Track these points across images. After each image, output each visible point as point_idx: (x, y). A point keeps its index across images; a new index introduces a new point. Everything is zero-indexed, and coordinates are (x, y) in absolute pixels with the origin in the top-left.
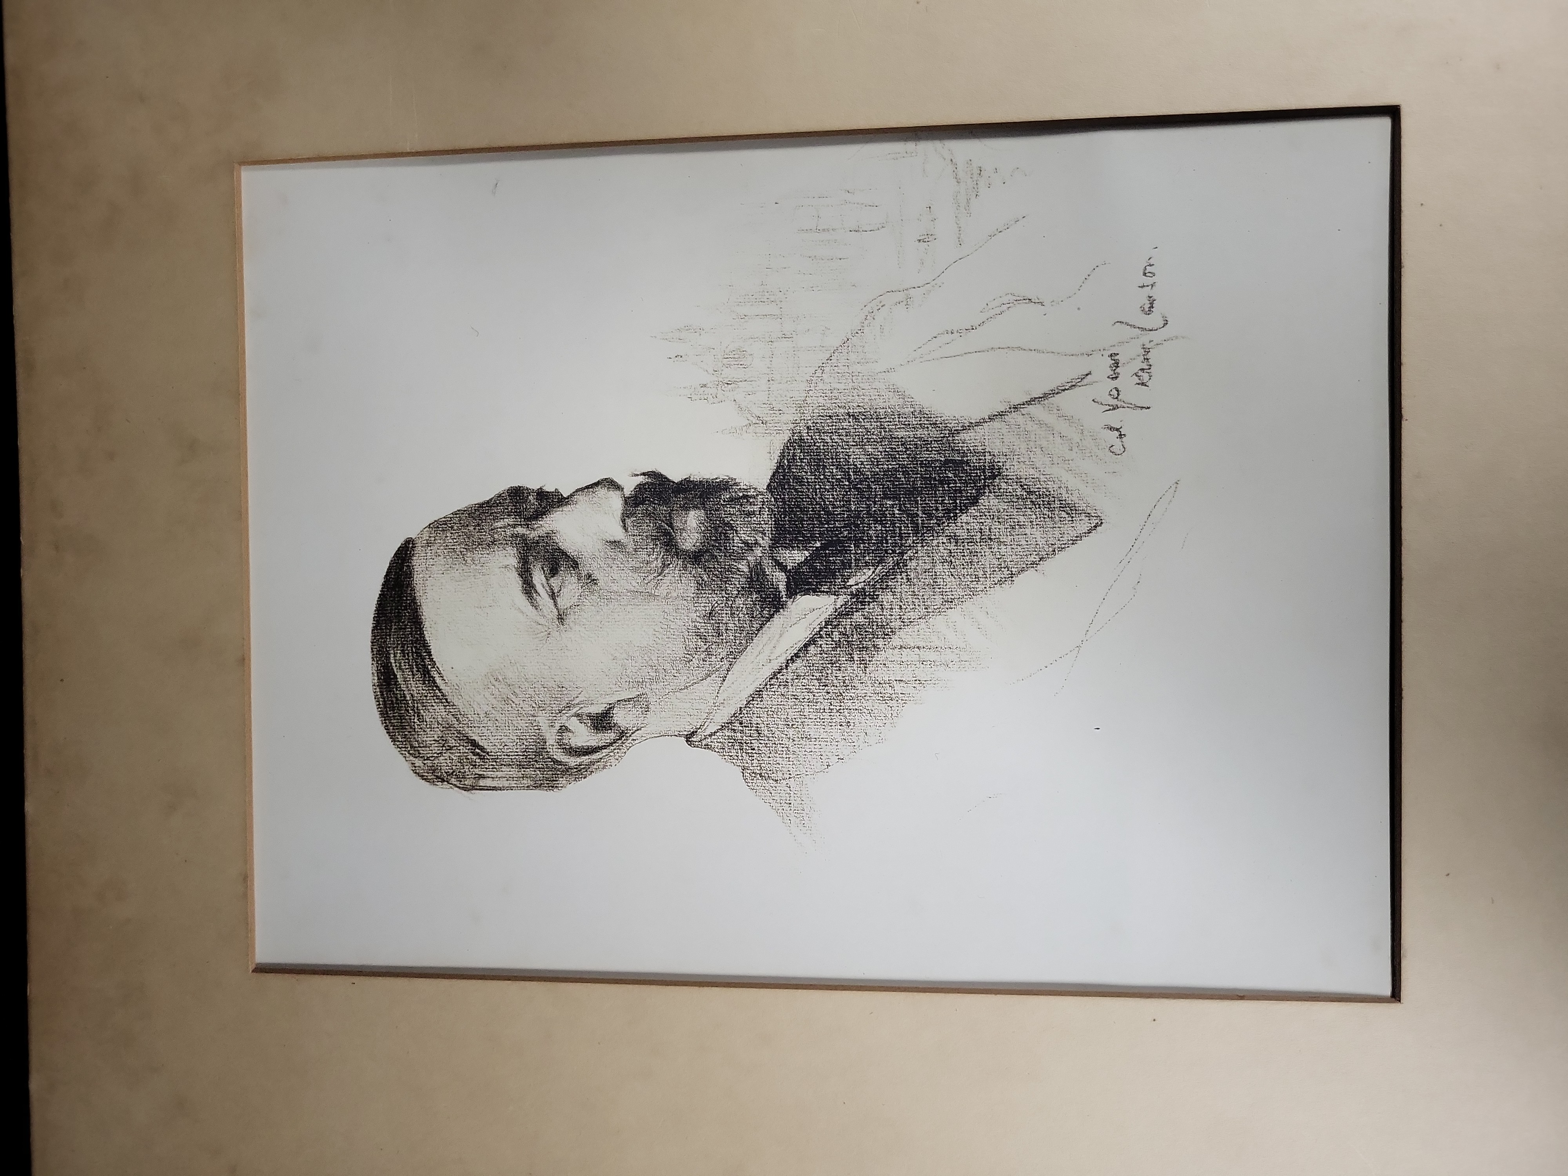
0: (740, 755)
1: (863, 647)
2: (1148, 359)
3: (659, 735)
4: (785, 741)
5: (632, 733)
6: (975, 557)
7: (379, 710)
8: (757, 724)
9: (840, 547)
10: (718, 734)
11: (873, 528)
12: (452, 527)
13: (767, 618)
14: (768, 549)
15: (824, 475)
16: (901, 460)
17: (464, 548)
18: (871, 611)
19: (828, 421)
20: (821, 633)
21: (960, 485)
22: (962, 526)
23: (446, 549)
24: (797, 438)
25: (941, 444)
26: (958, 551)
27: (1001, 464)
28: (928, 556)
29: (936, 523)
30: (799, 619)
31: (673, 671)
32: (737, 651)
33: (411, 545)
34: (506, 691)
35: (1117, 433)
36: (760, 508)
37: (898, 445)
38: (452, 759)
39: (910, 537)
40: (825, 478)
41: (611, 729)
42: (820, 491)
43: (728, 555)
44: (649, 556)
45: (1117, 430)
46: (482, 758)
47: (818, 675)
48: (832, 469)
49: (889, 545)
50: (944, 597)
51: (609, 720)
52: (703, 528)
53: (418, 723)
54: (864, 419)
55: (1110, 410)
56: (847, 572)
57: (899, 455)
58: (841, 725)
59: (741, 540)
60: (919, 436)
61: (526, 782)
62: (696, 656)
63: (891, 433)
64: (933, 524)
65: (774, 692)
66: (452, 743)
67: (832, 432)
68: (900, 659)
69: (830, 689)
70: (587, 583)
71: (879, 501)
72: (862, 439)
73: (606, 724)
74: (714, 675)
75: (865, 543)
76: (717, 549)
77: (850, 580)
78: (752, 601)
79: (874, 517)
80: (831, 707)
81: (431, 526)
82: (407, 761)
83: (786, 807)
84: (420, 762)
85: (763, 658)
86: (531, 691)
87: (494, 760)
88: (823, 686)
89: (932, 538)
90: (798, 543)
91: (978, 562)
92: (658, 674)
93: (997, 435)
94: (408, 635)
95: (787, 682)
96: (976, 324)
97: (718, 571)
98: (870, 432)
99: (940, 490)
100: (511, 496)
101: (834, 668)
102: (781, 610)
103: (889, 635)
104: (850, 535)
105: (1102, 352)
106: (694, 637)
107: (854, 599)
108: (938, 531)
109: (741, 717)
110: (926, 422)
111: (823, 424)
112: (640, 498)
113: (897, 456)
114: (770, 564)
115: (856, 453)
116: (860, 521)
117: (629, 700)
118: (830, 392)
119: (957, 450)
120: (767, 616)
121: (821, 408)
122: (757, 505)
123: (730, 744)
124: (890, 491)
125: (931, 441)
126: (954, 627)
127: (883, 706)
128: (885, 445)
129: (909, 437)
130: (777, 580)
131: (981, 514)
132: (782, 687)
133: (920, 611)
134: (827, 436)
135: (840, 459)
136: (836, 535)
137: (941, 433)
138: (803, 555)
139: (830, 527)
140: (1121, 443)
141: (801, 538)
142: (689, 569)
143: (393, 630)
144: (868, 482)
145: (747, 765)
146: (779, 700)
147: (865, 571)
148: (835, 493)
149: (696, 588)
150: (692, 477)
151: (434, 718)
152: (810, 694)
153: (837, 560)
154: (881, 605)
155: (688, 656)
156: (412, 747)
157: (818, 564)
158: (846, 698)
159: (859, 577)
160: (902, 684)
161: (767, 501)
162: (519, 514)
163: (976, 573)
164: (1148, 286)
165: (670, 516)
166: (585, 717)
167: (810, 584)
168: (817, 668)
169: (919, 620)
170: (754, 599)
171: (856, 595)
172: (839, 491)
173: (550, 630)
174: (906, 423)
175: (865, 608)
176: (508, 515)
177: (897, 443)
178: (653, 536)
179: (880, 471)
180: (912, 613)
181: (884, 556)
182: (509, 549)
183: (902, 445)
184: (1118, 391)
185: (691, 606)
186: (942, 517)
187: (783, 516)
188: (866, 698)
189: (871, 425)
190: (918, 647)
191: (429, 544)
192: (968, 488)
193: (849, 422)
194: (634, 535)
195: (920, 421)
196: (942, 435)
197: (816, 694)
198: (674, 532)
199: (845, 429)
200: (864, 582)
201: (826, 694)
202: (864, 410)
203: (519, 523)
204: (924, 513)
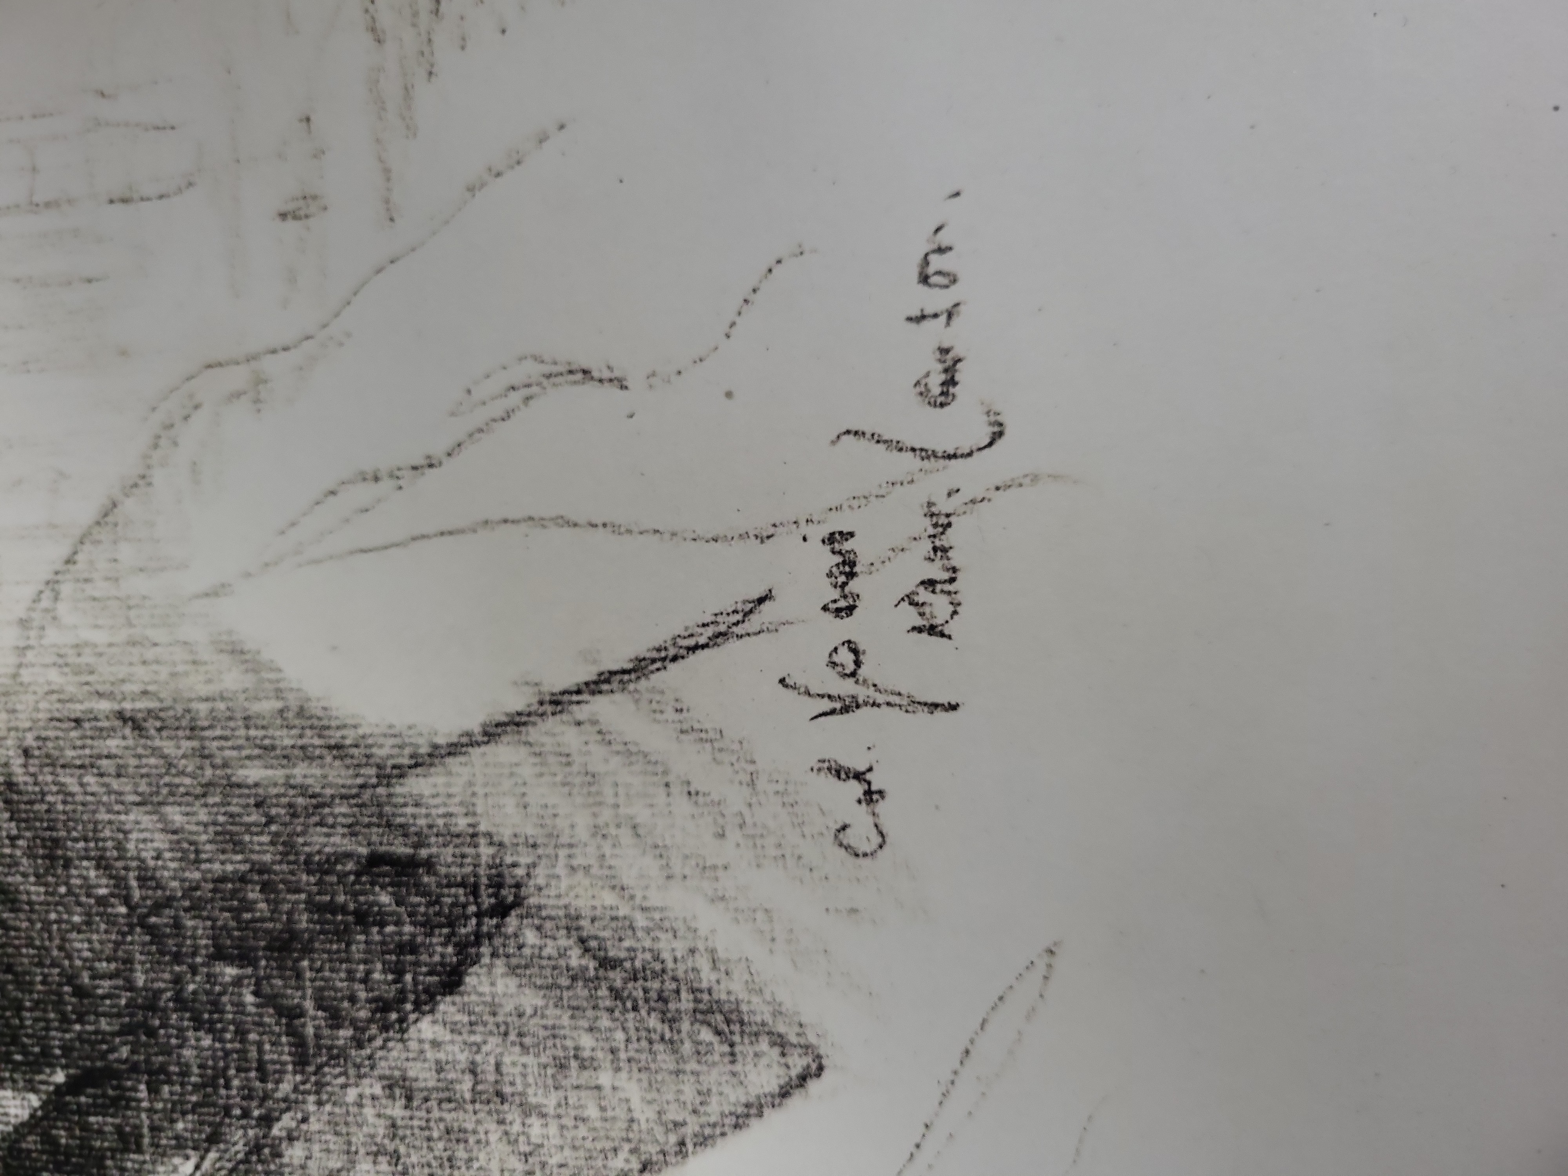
2: (945, 550)
9: (114, 1088)
11: (193, 1042)
15: (67, 884)
16: (257, 848)
19: (73, 733)
21: (411, 929)
22: (422, 1052)
25: (357, 805)
27: (520, 872)
28: (337, 1134)
35: (856, 789)
37: (247, 806)
39: (286, 1072)
40: (69, 892)
42: (59, 930)
45: (858, 776)
49: (234, 1092)
55: (833, 712)
56: (133, 1161)
57: (251, 834)
60: (299, 780)
63: (229, 772)
64: (345, 1039)
67: (82, 766)
71: (203, 965)
72: (157, 785)
75: (172, 1084)
79: (192, 1010)
89: (343, 1079)
90: (13, 1071)
93: (507, 784)
96: (438, 449)
98: (175, 767)
104: (135, 1058)
105: (802, 530)
108: (358, 1061)
110: (315, 742)
111: (61, 743)
113: (247, 838)
115: (143, 826)
118: (74, 652)
119: (401, 826)
121: (54, 696)
124: (230, 936)
125: (333, 797)
128: (215, 804)
129: (275, 785)
131: (473, 1018)
134: (72, 775)
136: (102, 1056)
137: (357, 775)
138: (25, 1103)
139: (85, 1032)
140: (870, 820)
141: (19, 1058)
144: (177, 909)
148: (95, 937)
153: (105, 1124)
157: (62, 1132)
164: (936, 316)
174: (267, 742)
177: (242, 801)
181: (222, 1123)
183: (256, 806)
184: (855, 651)
186: (369, 1020)
189: (178, 748)
192: (434, 941)
193: (124, 738)
195: (301, 736)
196: (359, 781)
199: (115, 756)
202: (158, 705)
204: (319, 1007)
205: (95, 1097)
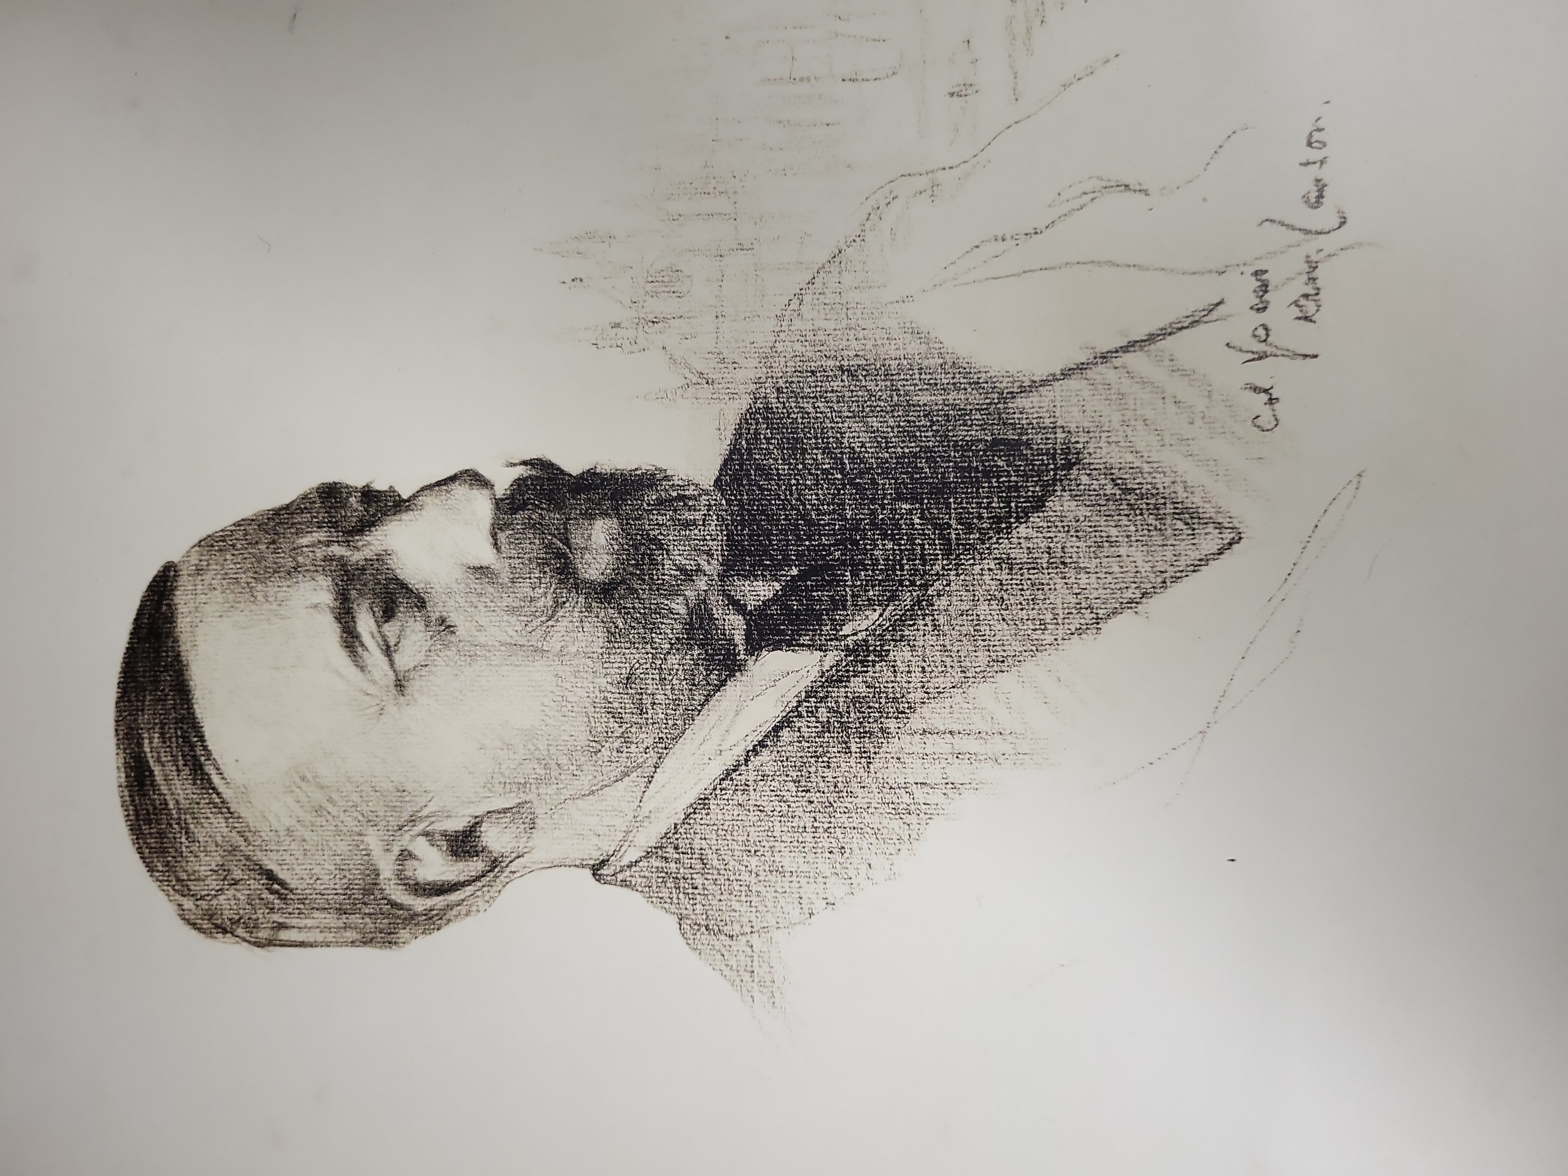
0: (675, 896)
1: (866, 732)
2: (1314, 279)
3: (550, 865)
4: (745, 876)
5: (511, 862)
6: (1040, 592)
7: (129, 823)
8: (701, 849)
9: (828, 575)
10: (641, 864)
11: (880, 547)
12: (233, 546)
13: (716, 685)
14: (716, 578)
15: (802, 463)
16: (924, 439)
17: (252, 578)
18: (877, 675)
19: (810, 379)
20: (799, 709)
21: (1015, 479)
22: (1020, 544)
23: (224, 579)
24: (761, 406)
25: (985, 414)
26: (1014, 582)
27: (1080, 446)
28: (967, 591)
29: (979, 538)
30: (765, 687)
31: (571, 767)
32: (669, 736)
33: (172, 573)
34: (319, 797)
35: (1264, 397)
36: (705, 515)
37: (919, 416)
38: (239, 899)
39: (938, 559)
40: (805, 467)
41: (477, 856)
42: (796, 489)
43: (655, 588)
44: (534, 589)
45: (1266, 391)
46: (283, 898)
47: (794, 774)
48: (816, 454)
49: (905, 573)
50: (992, 654)
51: (474, 841)
52: (616, 547)
53: (187, 844)
54: (865, 376)
55: (1254, 360)
56: (840, 615)
57: (921, 431)
58: (830, 852)
59: (675, 565)
60: (951, 402)
61: (350, 935)
62: (607, 745)
63: (908, 398)
64: (974, 539)
65: (728, 800)
66: (237, 874)
67: (815, 397)
68: (921, 751)
69: (814, 796)
70: (439, 632)
71: (888, 504)
72: (863, 407)
73: (471, 847)
74: (635, 774)
75: (867, 570)
76: (638, 579)
77: (844, 628)
78: (693, 659)
79: (881, 529)
80: (816, 824)
81: (203, 543)
82: (171, 901)
83: (746, 977)
84: (191, 903)
85: (710, 747)
86: (355, 797)
87: (302, 901)
88: (802, 791)
89: (972, 561)
90: (763, 570)
91: (1045, 599)
92: (548, 772)
93: (1074, 400)
94: (170, 709)
95: (748, 786)
96: (1041, 226)
97: (640, 613)
98: (875, 396)
99: (984, 487)
100: (322, 498)
101: (819, 764)
102: (738, 674)
103: (905, 713)
104: (844, 558)
105: (1242, 269)
106: (604, 715)
107: (850, 656)
108: (981, 551)
109: (677, 839)
110: (962, 381)
111: (801, 384)
112: (519, 500)
113: (918, 434)
114: (720, 602)
115: (853, 429)
116: (860, 535)
117: (505, 811)
118: (812, 333)
119: (1011, 424)
120: (716, 682)
121: (798, 359)
122: (699, 510)
123: (660, 880)
125: (971, 410)
126: (1007, 701)
127: (896, 824)
128: (899, 416)
129: (936, 404)
130: (730, 627)
131: (1049, 524)
132: (739, 793)
133: (953, 676)
134: (808, 402)
135: (828, 438)
136: (823, 558)
137: (987, 398)
138: (771, 588)
139: (813, 545)
140: (1271, 413)
141: (768, 563)
142: (595, 610)
143: (147, 703)
144: (872, 474)
145: (686, 912)
146: (736, 813)
147: (867, 613)
148: (820, 492)
149: (606, 639)
150: (599, 467)
151: (210, 836)
152: (782, 804)
153: (823, 596)
154: (893, 666)
155: (594, 744)
156: (179, 880)
157: (794, 603)
158: (838, 810)
159: (858, 622)
160: (926, 789)
161: (715, 505)
162: (334, 525)
163: (1041, 617)
164: (1314, 163)
165: (566, 529)
166: (437, 837)
167: (782, 633)
168: (793, 764)
169: (952, 690)
170: (695, 657)
171: (854, 651)
172: (827, 489)
173: (384, 703)
174: (932, 381)
175: (867, 672)
176: (319, 527)
177: (916, 414)
178: (540, 559)
179: (891, 458)
180: (941, 679)
181: (897, 590)
182: (320, 578)
183: (925, 416)
184: (1266, 329)
185: (598, 666)
186: (988, 529)
187: (739, 528)
188: (870, 811)
189: (877, 386)
190: (951, 733)
191: (199, 571)
192: (1028, 484)
193: (842, 381)
194: (510, 558)
195: (953, 378)
196: (988, 401)
197: (792, 805)
198: (572, 553)
199: (837, 391)
200: (867, 630)
201: (807, 804)
202: (865, 362)
203: (335, 539)
204: (959, 524)
205: (817, 581)
